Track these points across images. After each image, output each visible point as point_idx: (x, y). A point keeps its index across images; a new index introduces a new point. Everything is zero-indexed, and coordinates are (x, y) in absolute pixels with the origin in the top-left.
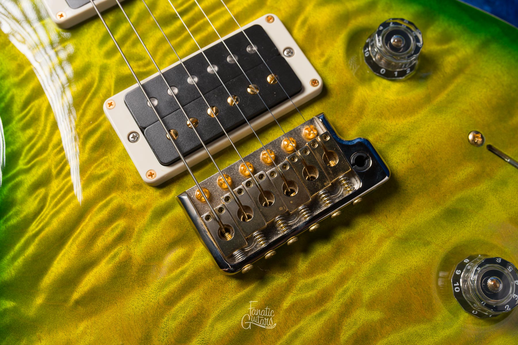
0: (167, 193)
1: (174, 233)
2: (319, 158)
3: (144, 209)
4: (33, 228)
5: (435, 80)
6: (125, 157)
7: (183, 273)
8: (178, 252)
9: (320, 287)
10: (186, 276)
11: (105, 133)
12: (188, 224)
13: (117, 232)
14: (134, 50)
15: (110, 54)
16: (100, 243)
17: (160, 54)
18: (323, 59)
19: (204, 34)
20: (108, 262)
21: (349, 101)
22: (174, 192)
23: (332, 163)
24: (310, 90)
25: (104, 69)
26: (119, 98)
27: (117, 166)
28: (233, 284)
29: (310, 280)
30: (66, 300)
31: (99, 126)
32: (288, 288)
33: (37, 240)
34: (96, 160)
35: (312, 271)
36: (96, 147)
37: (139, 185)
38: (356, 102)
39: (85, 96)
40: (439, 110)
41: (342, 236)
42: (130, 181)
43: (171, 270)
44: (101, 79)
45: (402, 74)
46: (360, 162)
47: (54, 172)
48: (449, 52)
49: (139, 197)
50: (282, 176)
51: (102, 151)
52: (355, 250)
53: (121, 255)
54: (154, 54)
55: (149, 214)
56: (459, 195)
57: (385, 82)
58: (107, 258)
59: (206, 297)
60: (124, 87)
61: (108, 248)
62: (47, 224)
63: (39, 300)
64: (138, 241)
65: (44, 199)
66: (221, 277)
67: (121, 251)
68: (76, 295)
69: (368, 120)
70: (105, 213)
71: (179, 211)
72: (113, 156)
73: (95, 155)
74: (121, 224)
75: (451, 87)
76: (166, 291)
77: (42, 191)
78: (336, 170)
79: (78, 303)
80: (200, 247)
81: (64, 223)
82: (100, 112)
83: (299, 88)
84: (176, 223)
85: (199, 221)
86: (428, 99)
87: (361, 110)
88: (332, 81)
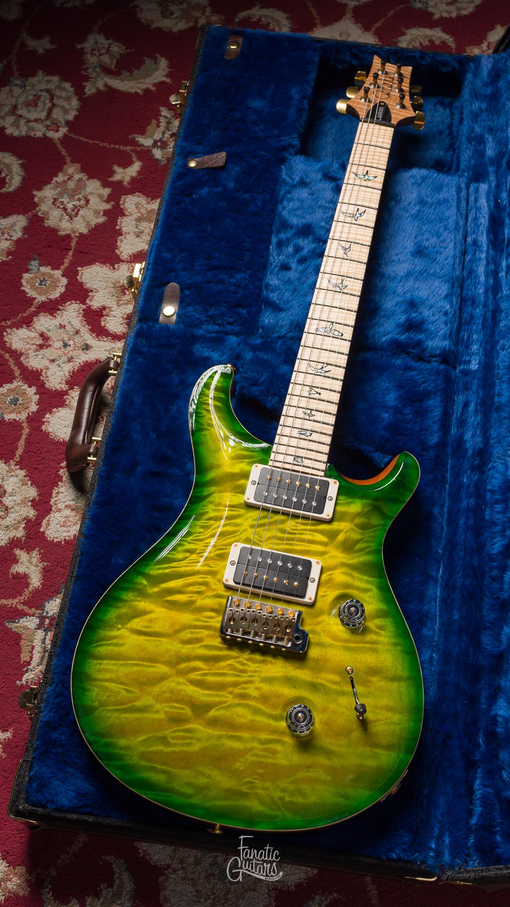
0: (226, 591)
1: (217, 607)
2: (284, 624)
3: (215, 590)
4: (174, 564)
5: (358, 638)
6: (224, 567)
7: (207, 622)
8: (213, 614)
9: (245, 668)
10: (207, 624)
11: (225, 553)
12: (224, 608)
13: (200, 590)
14: (262, 532)
15: (252, 526)
16: (191, 589)
17: (269, 541)
18: (324, 594)
19: (291, 547)
20: (188, 597)
21: (317, 616)
22: (229, 593)
23: (288, 631)
24: (306, 600)
25: (245, 530)
26: (241, 545)
27: (219, 568)
28: (219, 640)
29: (245, 662)
30: (164, 597)
31: (226, 549)
32: (235, 658)
33: (172, 569)
34: (214, 560)
35: (249, 660)
36: (218, 555)
37: (220, 581)
38: (320, 619)
39: (231, 535)
40: (347, 649)
41: (269, 659)
42: (219, 577)
43: (204, 618)
44: (242, 533)
45: (348, 625)
46: (297, 638)
47: (198, 551)
48: (376, 633)
49: (216, 584)
50: (267, 619)
51: (219, 558)
52: (269, 666)
53: (194, 598)
54: (268, 539)
55: (214, 593)
56: (322, 682)
57: (339, 622)
58: (189, 595)
59: (208, 636)
60: (246, 543)
61: (192, 592)
62: (180, 567)
63: (156, 590)
64: (203, 599)
65: (186, 558)
66: (218, 634)
67: (195, 597)
68: (168, 598)
69: (318, 629)
70: (201, 580)
71: (224, 601)
72: (221, 564)
73: (216, 558)
74: (203, 588)
75: (360, 645)
76: (197, 623)
77: (188, 554)
78: (286, 634)
79: (167, 601)
80: (220, 619)
81: (186, 571)
82: (230, 544)
83: (303, 596)
84: (220, 604)
85: (228, 609)
86: (347, 641)
87: (318, 623)
88: (319, 605)
